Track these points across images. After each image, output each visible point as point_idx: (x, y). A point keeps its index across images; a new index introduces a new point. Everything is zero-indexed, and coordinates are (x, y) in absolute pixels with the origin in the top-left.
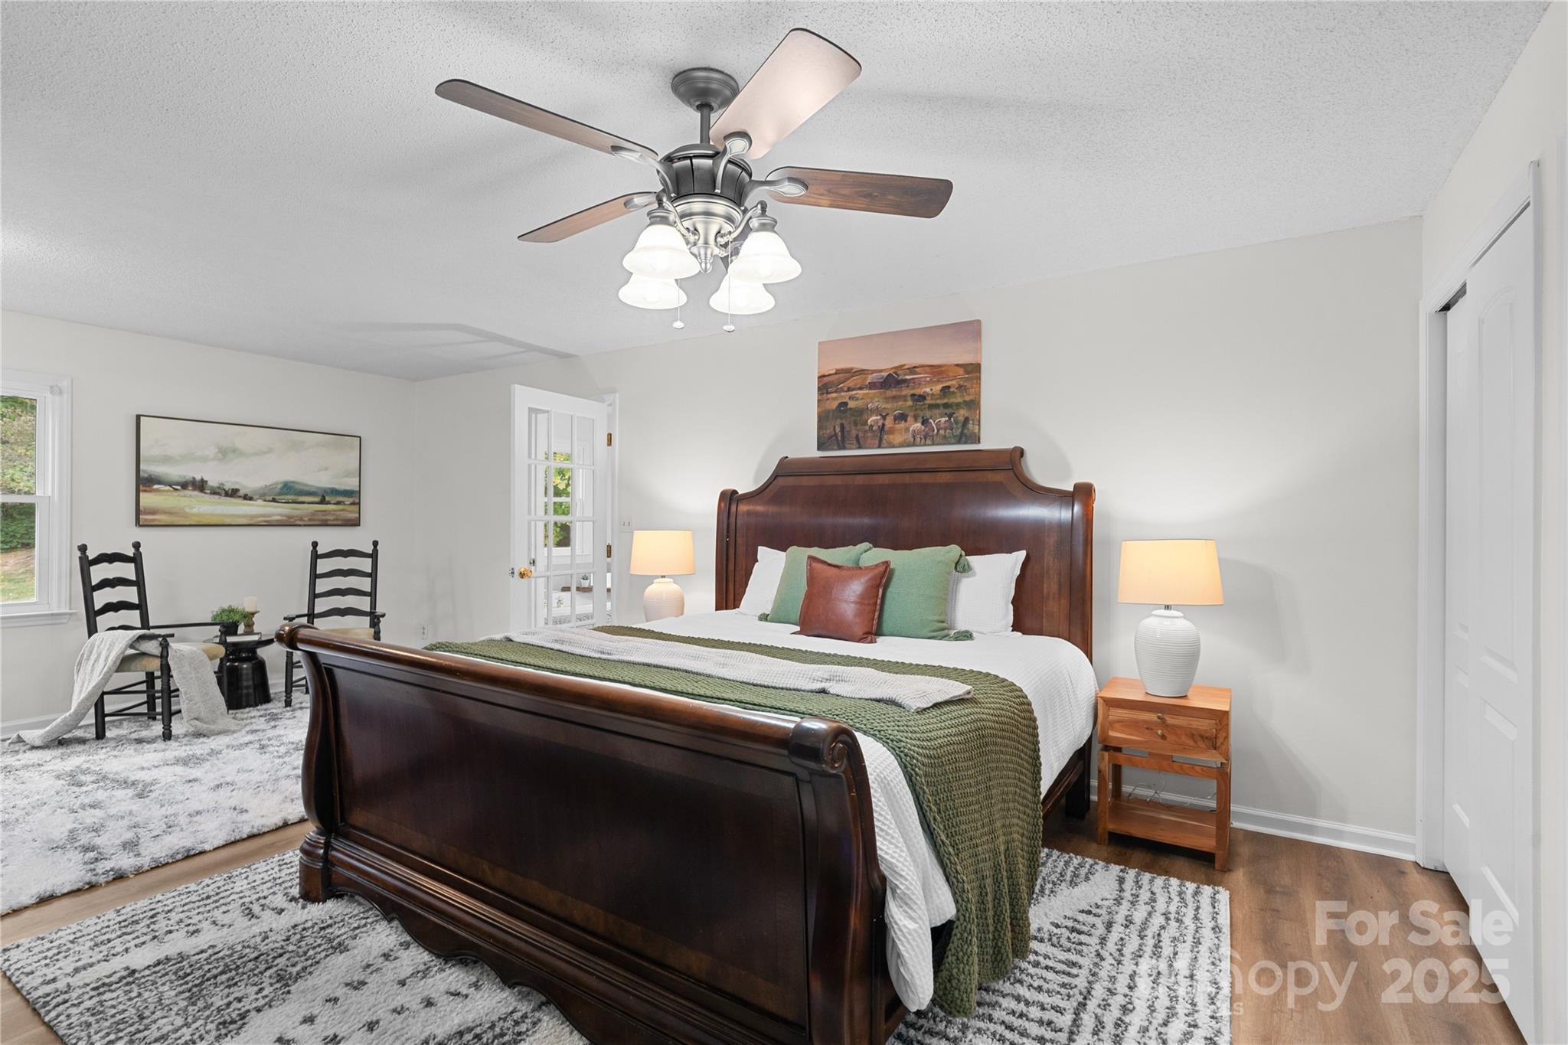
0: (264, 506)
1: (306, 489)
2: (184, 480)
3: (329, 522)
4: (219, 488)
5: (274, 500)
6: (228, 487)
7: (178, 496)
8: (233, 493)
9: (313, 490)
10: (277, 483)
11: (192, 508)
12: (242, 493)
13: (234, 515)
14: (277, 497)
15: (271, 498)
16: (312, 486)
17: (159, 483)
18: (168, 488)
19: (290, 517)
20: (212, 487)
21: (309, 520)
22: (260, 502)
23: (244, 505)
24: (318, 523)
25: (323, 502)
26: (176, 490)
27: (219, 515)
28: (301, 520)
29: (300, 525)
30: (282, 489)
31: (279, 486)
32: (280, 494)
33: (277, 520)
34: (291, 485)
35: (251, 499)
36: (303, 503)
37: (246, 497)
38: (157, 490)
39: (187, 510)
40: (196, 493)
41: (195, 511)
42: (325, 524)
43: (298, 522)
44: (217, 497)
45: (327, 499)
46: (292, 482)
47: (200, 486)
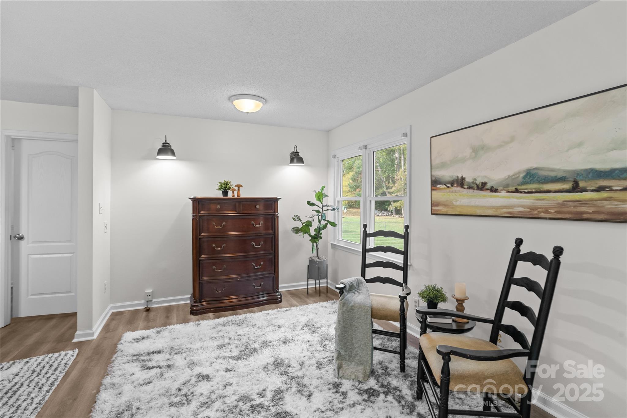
0: (508, 197)
1: (553, 174)
2: (452, 179)
3: (585, 216)
4: (473, 183)
5: (517, 191)
6: (479, 181)
7: (449, 192)
8: (482, 187)
9: (560, 175)
10: (519, 173)
11: (457, 201)
12: (488, 186)
13: (484, 207)
14: (519, 187)
15: (513, 189)
16: (559, 170)
17: (440, 183)
18: (444, 186)
19: (533, 209)
20: (468, 182)
21: (556, 212)
22: (504, 193)
23: (491, 197)
24: (568, 216)
25: (576, 188)
26: (448, 187)
27: (472, 207)
28: (547, 212)
29: (545, 218)
30: (525, 177)
31: (522, 175)
32: (523, 183)
33: (520, 212)
34: (534, 172)
35: (496, 191)
36: (549, 192)
37: (493, 190)
38: (439, 189)
39: (454, 203)
40: (459, 189)
41: (458, 203)
42: (579, 218)
43: (543, 215)
44: (471, 191)
45: (582, 184)
46: (536, 169)
47: (461, 182)
